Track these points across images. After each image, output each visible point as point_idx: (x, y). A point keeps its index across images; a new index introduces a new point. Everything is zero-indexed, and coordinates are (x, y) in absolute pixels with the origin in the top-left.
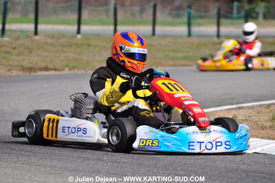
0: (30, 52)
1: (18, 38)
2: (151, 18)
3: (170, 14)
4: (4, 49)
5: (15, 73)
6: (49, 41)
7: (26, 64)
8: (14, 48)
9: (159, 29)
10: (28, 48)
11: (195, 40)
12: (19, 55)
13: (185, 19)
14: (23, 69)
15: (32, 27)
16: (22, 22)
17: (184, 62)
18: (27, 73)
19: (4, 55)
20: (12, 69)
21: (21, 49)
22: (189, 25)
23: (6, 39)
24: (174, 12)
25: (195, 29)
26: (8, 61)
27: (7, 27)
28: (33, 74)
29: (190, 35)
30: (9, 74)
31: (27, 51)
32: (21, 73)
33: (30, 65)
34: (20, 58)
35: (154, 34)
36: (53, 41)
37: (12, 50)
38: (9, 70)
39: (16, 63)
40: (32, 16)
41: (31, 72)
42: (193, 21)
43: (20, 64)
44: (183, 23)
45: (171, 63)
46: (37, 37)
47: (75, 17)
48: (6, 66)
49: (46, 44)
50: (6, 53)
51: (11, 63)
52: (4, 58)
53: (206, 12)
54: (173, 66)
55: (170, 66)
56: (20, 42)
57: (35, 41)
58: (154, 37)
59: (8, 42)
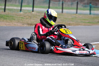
0: (31, 18)
1: (26, 13)
2: (76, 7)
3: (82, 6)
4: (21, 17)
5: (25, 26)
6: (38, 14)
7: (29, 22)
8: (25, 16)
9: (79, 11)
10: (30, 17)
11: (92, 16)
12: (26, 19)
13: (89, 8)
14: (28, 24)
15: (31, 9)
16: (27, 7)
17: (88, 24)
18: (30, 26)
19: (21, 19)
20: (24, 24)
21: (27, 17)
22: (90, 10)
23: (22, 13)
24: (84, 5)
25: (92, 12)
26: (23, 21)
27: (22, 8)
28: (32, 26)
29: (90, 14)
30: (23, 26)
31: (29, 18)
32: (27, 26)
33: (31, 23)
34: (27, 20)
35: (77, 13)
36: (39, 14)
37: (24, 17)
38: (23, 25)
39: (26, 22)
40: (31, 5)
41: (31, 25)
42: (92, 9)
43: (27, 22)
44: (88, 10)
45: (84, 24)
46: (33, 13)
47: (48, 6)
48: (22, 23)
49: (36, 15)
50: (22, 18)
51: (24, 22)
52: (21, 20)
53: (96, 5)
54: (84, 25)
55: (83, 25)
56: (27, 14)
57: (32, 14)
58: (77, 14)
59: (22, 14)
